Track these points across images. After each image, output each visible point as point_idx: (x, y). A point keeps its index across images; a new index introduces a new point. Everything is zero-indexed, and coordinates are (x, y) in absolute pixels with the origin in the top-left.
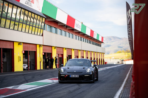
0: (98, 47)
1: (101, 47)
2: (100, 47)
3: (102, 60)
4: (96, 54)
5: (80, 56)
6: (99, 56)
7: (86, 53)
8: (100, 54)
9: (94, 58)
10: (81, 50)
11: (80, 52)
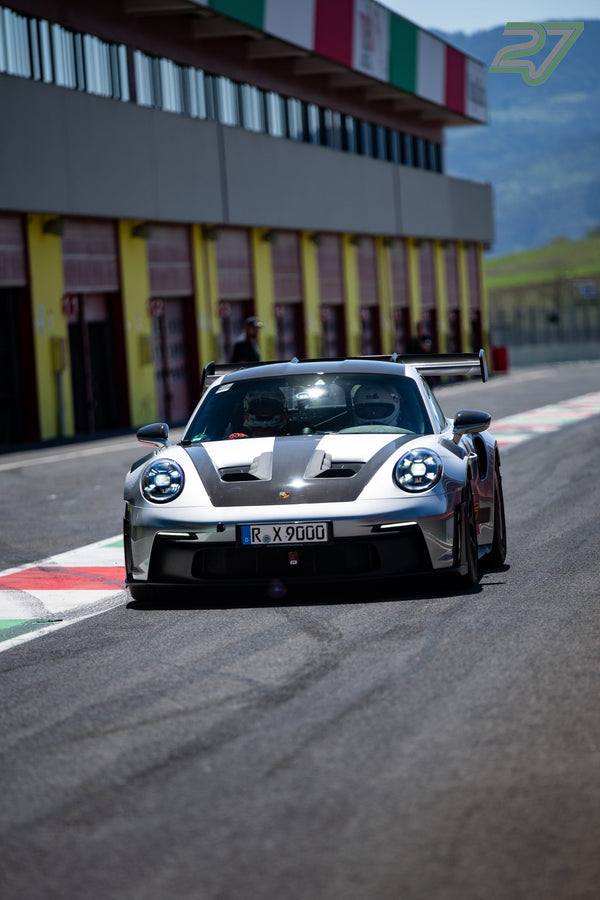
0: (407, 173)
1: (439, 169)
2: (431, 176)
3: (456, 324)
4: (386, 258)
5: (215, 297)
6: (429, 279)
7: (276, 256)
8: (440, 257)
9: (366, 315)
10: (226, 227)
11: (211, 246)
